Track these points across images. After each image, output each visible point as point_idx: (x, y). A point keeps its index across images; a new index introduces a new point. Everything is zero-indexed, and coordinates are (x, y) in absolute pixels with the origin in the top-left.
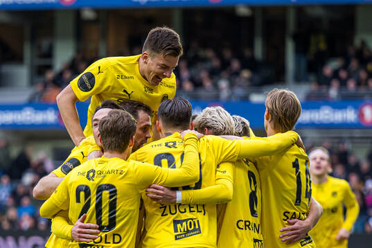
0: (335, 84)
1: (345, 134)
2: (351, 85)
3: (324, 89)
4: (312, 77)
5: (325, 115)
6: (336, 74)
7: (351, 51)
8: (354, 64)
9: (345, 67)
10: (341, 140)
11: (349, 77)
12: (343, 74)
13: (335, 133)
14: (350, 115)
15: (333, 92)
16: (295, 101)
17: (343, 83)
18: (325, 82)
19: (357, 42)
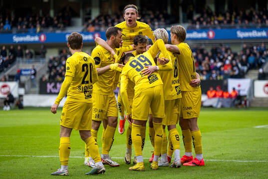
0: (198, 23)
1: (202, 42)
2: (204, 23)
3: (194, 26)
4: (190, 21)
5: (195, 35)
6: (198, 19)
7: (205, 11)
8: (205, 15)
9: (202, 16)
10: (201, 44)
11: (204, 21)
12: (202, 19)
13: (198, 42)
14: (204, 35)
15: (198, 26)
16: (184, 30)
17: (201, 23)
18: (194, 22)
19: (206, 7)
